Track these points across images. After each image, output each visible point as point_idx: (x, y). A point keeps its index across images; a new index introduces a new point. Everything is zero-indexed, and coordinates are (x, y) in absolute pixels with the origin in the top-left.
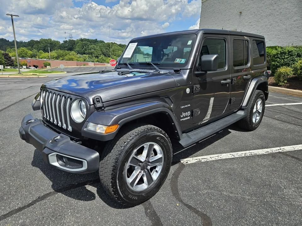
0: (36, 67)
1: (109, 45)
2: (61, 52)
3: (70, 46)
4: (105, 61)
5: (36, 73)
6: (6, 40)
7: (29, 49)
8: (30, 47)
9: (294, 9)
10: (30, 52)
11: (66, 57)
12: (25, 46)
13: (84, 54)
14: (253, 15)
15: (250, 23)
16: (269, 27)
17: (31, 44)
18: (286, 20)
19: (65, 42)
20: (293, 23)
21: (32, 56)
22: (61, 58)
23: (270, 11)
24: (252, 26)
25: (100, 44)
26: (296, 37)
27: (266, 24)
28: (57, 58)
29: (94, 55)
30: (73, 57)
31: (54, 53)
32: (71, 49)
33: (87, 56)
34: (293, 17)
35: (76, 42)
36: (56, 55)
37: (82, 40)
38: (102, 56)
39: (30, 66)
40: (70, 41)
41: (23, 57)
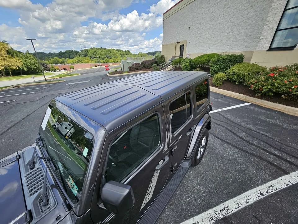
0: (65, 69)
1: (110, 51)
2: (80, 58)
3: (85, 53)
4: (108, 61)
5: (61, 76)
6: (44, 53)
7: (59, 58)
8: (60, 57)
9: (227, 24)
10: (60, 60)
11: (84, 61)
12: (57, 56)
13: (95, 58)
14: (198, 29)
15: (196, 35)
16: (209, 38)
17: (61, 55)
18: (221, 33)
19: (82, 51)
20: (226, 35)
21: (62, 63)
22: (81, 62)
23: (210, 26)
24: (197, 37)
25: (104, 50)
26: (228, 45)
27: (207, 36)
28: (78, 62)
29: (101, 58)
30: (88, 61)
31: (75, 59)
32: (86, 56)
33: (97, 59)
34: (226, 30)
35: (89, 51)
36: (77, 60)
37: (92, 49)
38: (106, 58)
39: (61, 69)
40: (85, 50)
41: (56, 63)
